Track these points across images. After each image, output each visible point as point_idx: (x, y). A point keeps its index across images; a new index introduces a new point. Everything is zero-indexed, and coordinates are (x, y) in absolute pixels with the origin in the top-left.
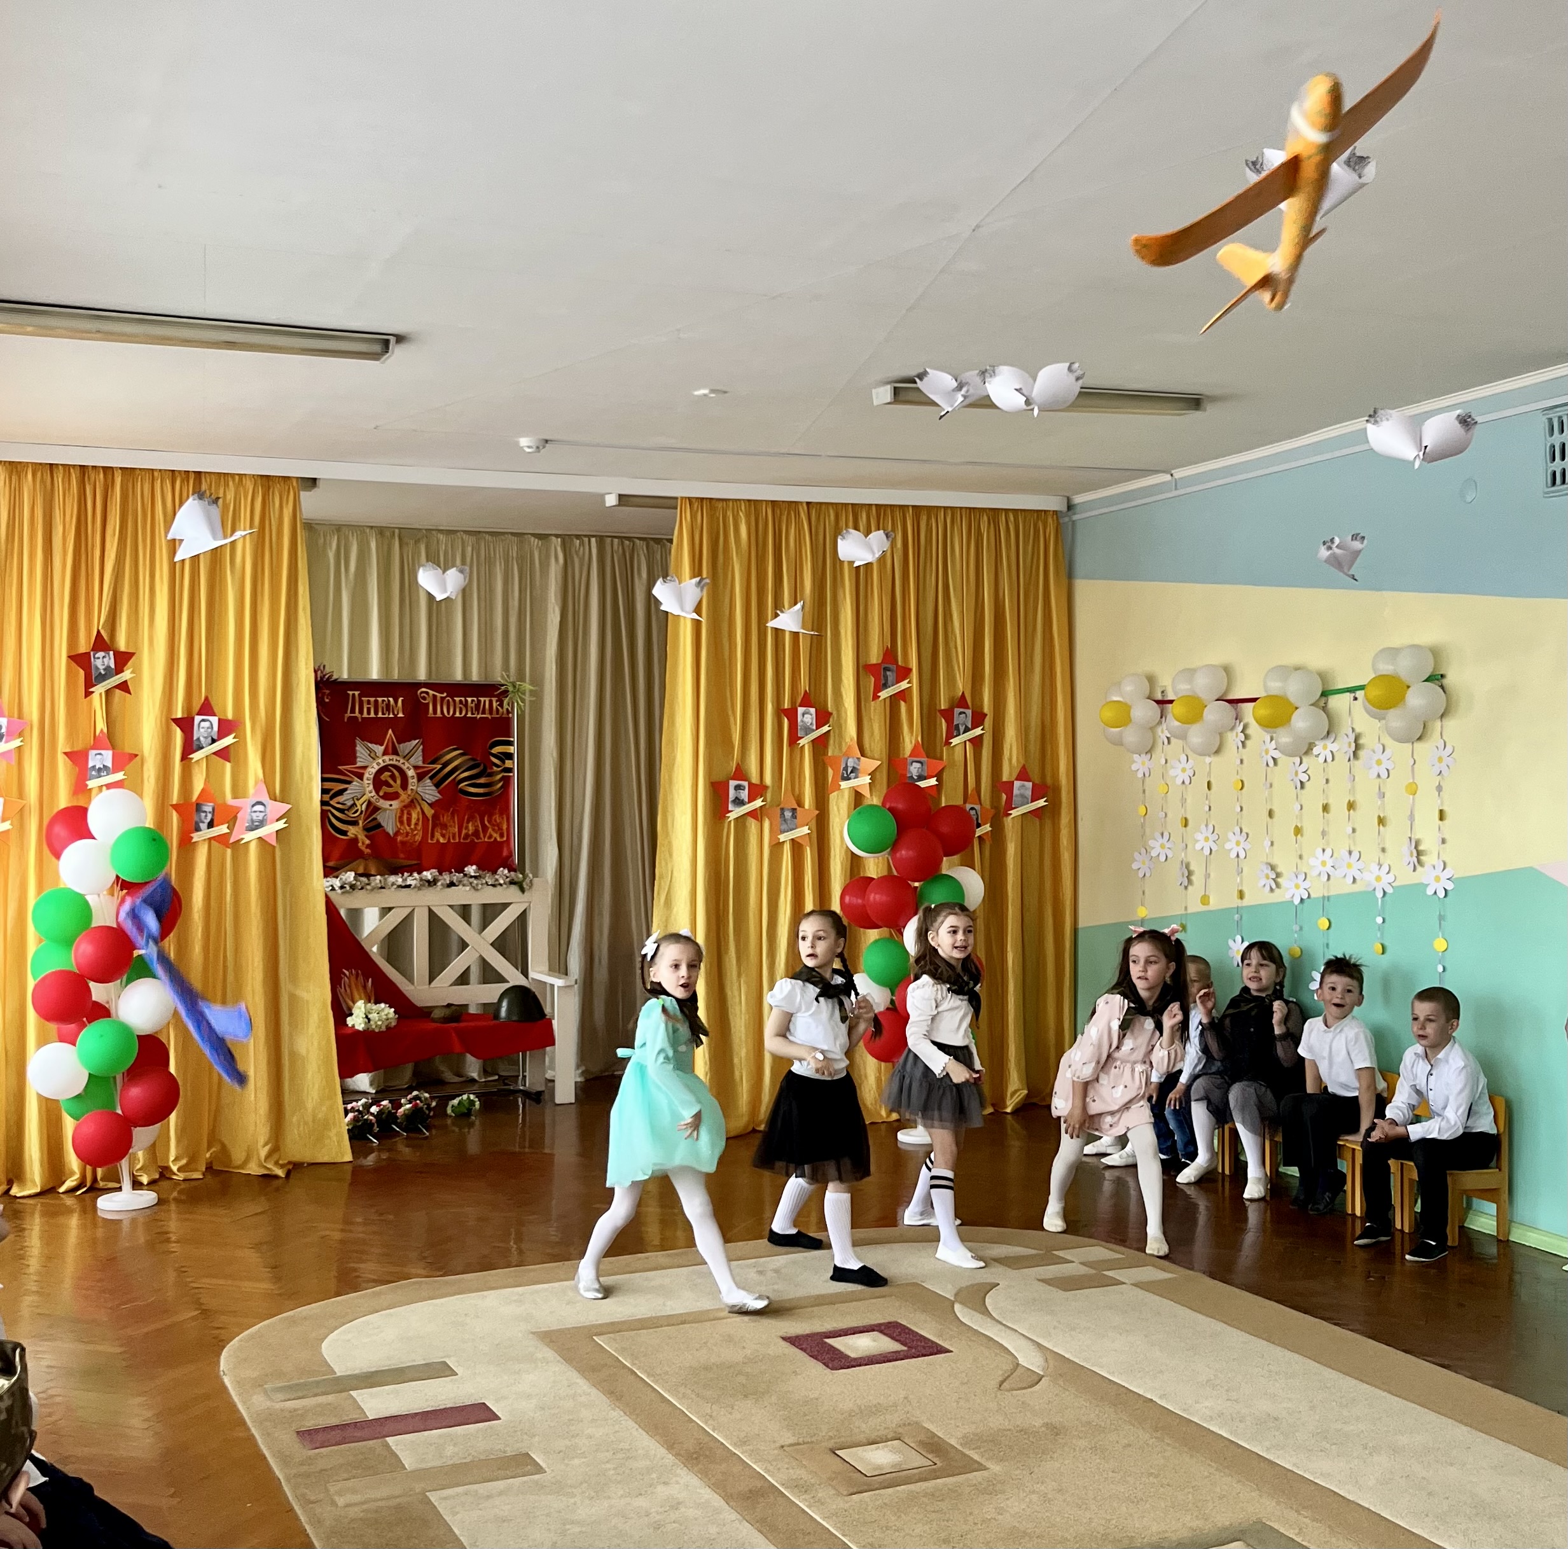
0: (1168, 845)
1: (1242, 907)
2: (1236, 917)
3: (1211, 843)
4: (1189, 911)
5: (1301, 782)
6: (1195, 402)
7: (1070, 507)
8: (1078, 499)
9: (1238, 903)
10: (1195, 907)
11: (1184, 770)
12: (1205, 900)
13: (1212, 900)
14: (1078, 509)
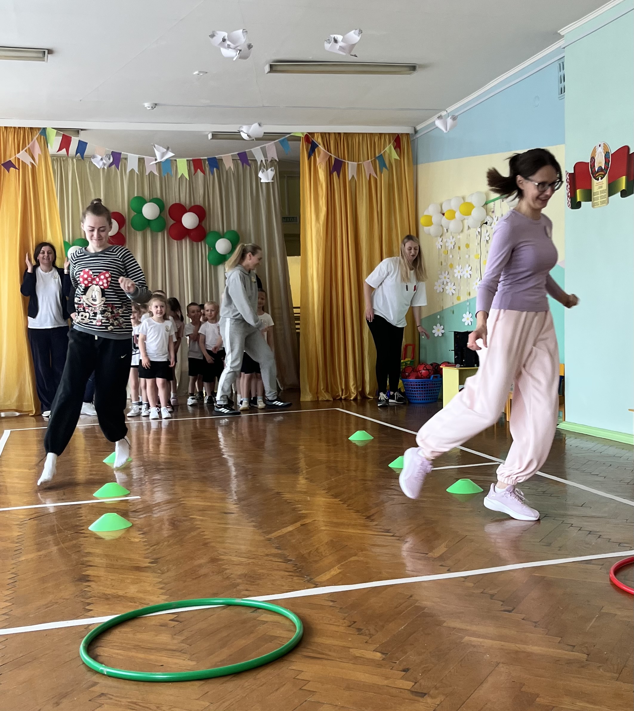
0: (448, 277)
1: (470, 299)
2: (468, 304)
3: (460, 273)
4: (454, 304)
5: (487, 241)
6: (413, 68)
7: (416, 132)
8: (418, 128)
9: (469, 298)
10: (456, 302)
11: (451, 243)
12: (459, 298)
13: (461, 298)
14: (419, 132)
